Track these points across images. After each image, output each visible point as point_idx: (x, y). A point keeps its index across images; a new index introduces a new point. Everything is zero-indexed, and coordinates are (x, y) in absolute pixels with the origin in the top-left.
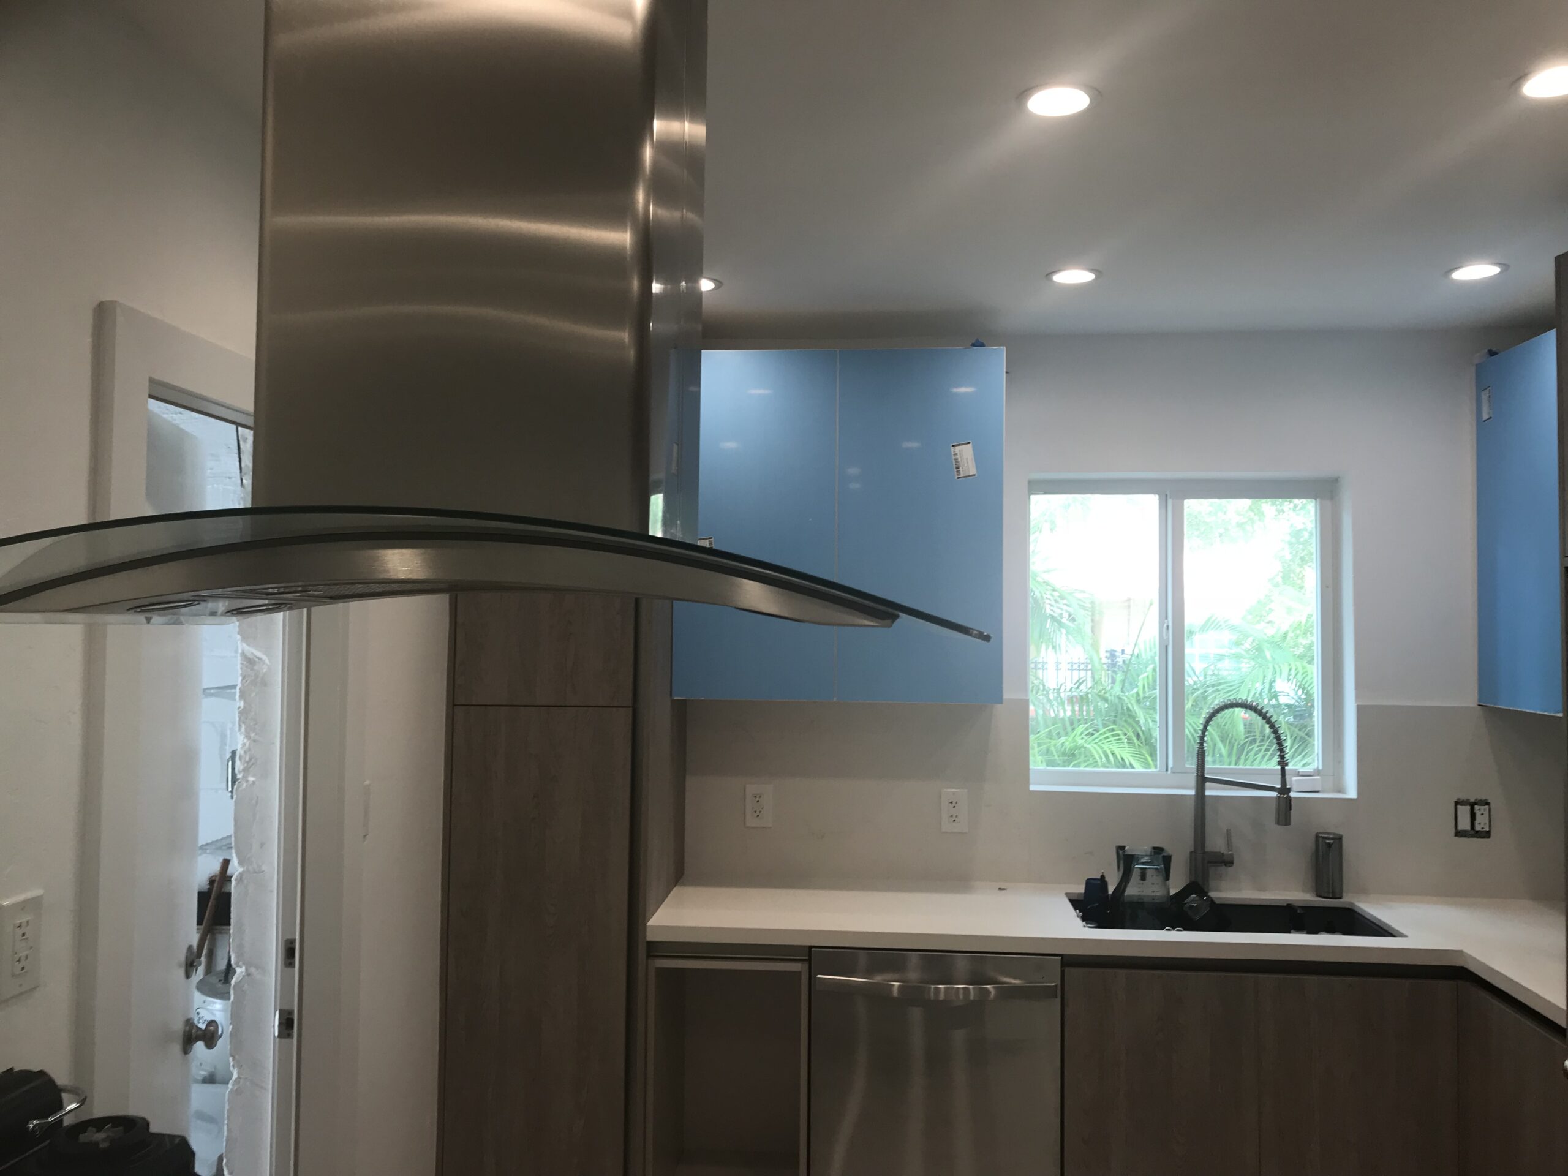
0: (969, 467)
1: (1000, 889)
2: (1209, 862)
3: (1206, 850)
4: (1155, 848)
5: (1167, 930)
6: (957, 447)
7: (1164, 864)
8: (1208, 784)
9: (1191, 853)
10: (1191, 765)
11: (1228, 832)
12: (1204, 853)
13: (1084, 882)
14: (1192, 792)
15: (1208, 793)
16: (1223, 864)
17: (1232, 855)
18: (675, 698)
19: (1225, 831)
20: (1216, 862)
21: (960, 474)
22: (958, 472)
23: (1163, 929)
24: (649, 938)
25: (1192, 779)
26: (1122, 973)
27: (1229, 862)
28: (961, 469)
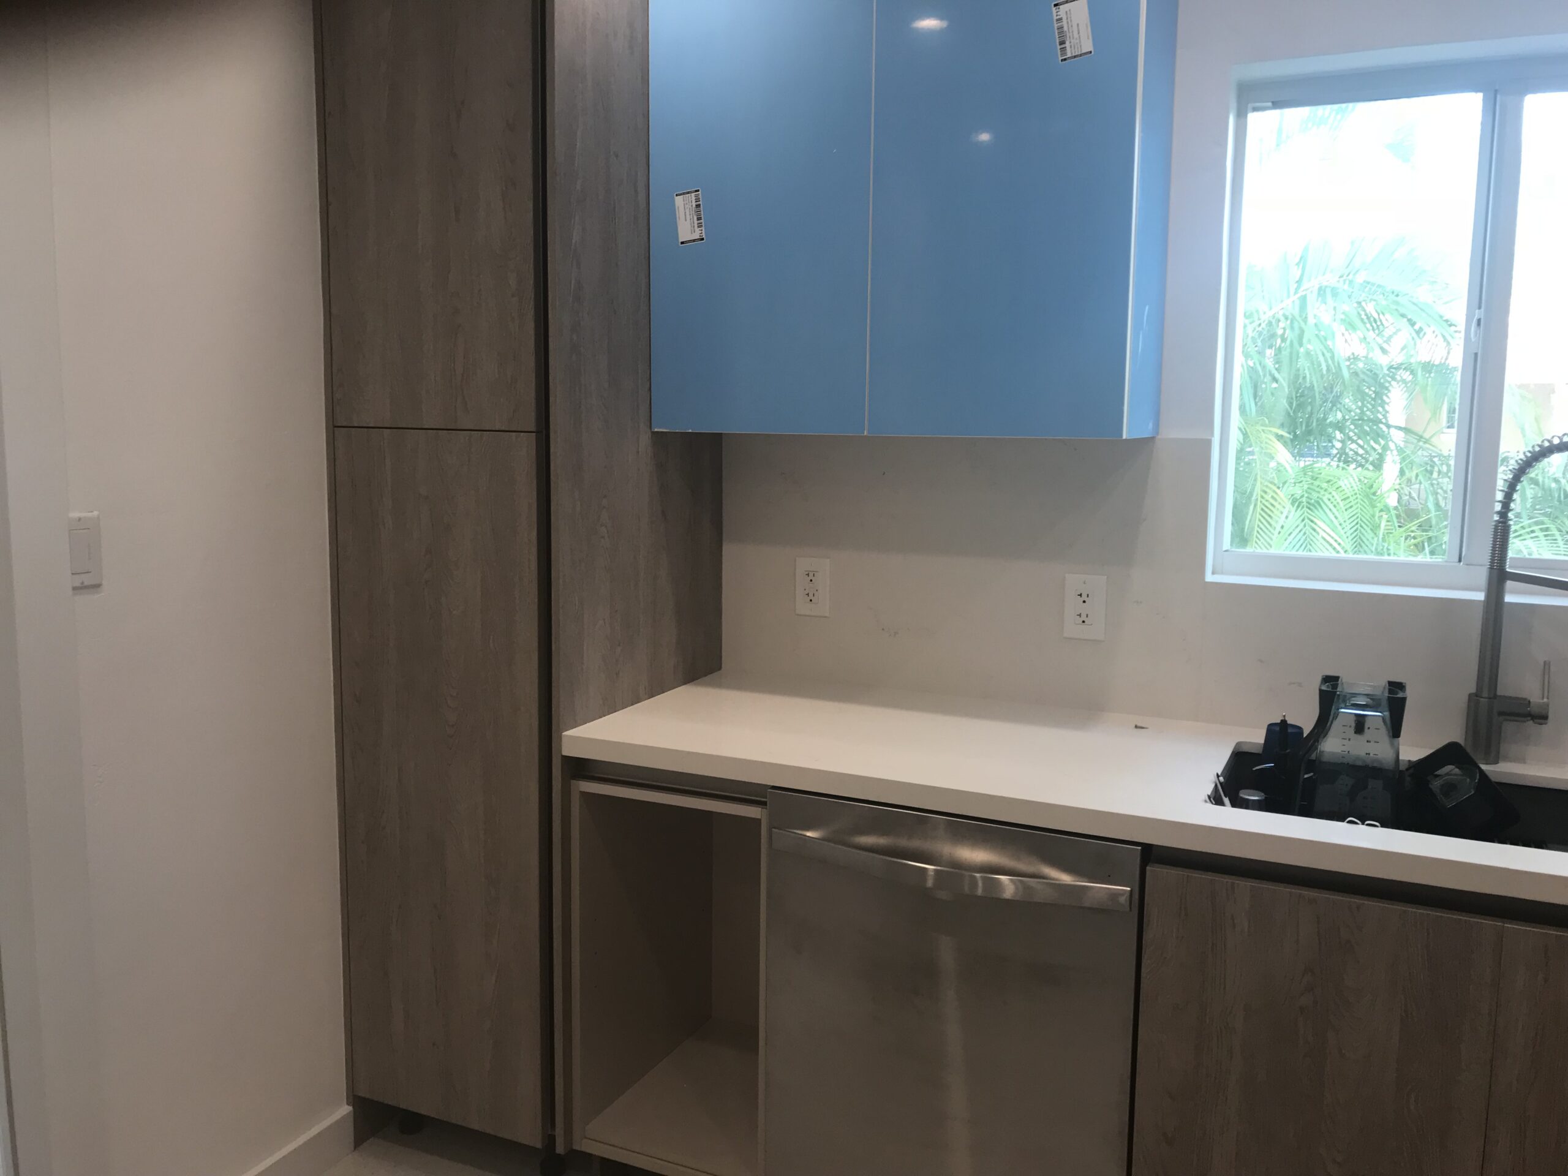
0: (1082, 40)
1: (1136, 727)
2: (1501, 714)
3: (1499, 693)
4: (1391, 683)
5: (1350, 822)
6: (1061, 7)
7: (1391, 711)
8: (1509, 584)
9: (1470, 695)
10: (1483, 554)
11: (1547, 665)
12: (1495, 696)
13: (1266, 727)
14: (1480, 596)
15: (1509, 598)
16: (1529, 718)
17: (1548, 705)
18: (656, 430)
19: (1542, 664)
20: (1518, 715)
21: (1065, 54)
22: (1063, 50)
23: (1343, 821)
24: (565, 753)
25: (1482, 575)
26: (1244, 885)
27: (1541, 718)
28: (1067, 45)
